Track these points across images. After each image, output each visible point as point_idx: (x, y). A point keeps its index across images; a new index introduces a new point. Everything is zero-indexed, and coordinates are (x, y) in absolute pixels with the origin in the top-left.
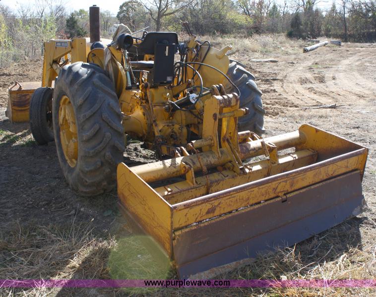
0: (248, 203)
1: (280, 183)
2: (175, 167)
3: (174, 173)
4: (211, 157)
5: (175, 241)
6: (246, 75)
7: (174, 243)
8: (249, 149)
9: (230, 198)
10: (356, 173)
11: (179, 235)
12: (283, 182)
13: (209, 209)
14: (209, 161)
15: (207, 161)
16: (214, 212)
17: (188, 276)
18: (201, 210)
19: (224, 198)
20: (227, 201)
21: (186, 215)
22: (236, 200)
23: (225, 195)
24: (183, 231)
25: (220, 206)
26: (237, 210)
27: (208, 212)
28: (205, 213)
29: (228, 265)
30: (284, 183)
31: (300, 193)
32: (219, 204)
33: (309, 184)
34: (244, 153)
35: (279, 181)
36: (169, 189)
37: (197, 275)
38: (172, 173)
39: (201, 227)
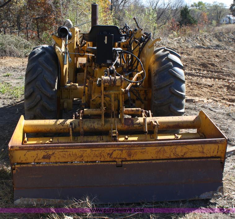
0: (83, 160)
1: (115, 150)
2: (63, 125)
3: (61, 129)
4: (96, 123)
5: (15, 171)
6: (171, 63)
7: (13, 172)
8: (134, 123)
9: (62, 151)
10: (215, 161)
11: (18, 168)
12: (118, 150)
13: (44, 155)
14: (92, 126)
15: (91, 126)
16: (50, 159)
17: (20, 197)
18: (37, 154)
19: (58, 150)
20: (60, 153)
21: (25, 155)
22: (70, 154)
23: (54, 148)
24: (21, 165)
25: (55, 155)
26: (72, 162)
27: (44, 157)
28: (41, 158)
29: (54, 200)
30: (120, 152)
31: (139, 163)
32: (53, 153)
33: (152, 158)
34: (128, 125)
35: (114, 149)
36: (51, 140)
37: (27, 199)
38: (59, 129)
39: (36, 166)
